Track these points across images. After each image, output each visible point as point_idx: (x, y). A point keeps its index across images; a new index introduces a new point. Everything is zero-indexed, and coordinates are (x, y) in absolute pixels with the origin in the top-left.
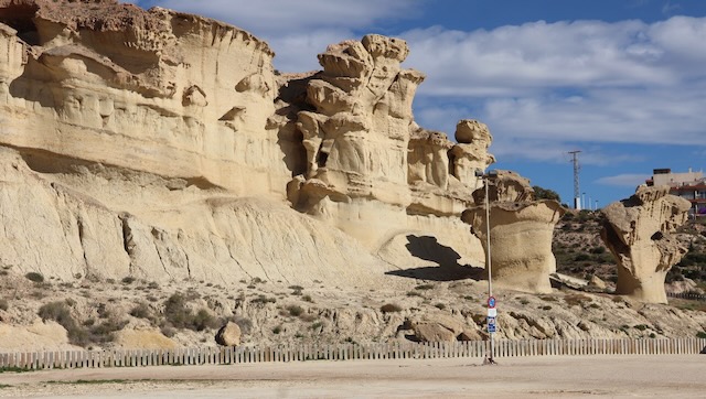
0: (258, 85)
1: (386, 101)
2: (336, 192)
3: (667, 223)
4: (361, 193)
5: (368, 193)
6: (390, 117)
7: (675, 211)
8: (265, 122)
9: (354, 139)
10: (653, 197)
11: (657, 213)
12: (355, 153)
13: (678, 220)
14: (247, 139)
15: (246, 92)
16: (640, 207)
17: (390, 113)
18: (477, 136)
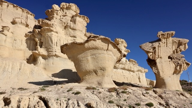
0: (20, 22)
1: (69, 24)
2: (43, 55)
3: (176, 50)
4: (52, 54)
5: (54, 54)
6: (71, 30)
7: (180, 44)
8: (25, 35)
9: (49, 35)
10: (166, 36)
11: (170, 45)
12: (50, 40)
13: (182, 48)
14: (13, 39)
15: (16, 25)
16: (160, 42)
17: (70, 28)
18: (120, 43)
